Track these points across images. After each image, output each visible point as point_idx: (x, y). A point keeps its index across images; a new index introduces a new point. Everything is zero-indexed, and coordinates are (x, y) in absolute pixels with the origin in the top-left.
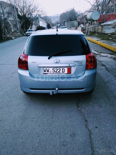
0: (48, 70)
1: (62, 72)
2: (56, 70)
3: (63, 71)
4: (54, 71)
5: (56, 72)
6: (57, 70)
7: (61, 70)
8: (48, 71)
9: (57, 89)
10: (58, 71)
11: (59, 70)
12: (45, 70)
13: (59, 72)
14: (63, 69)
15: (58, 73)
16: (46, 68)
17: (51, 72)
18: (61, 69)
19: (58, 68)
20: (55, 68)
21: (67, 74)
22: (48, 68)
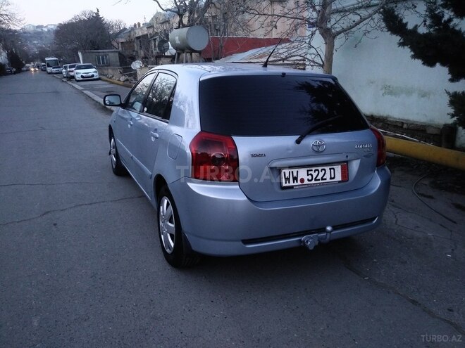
0: (295, 174)
1: (331, 178)
2: (315, 175)
3: (333, 176)
4: (310, 177)
5: (316, 180)
6: (317, 172)
7: (328, 171)
8: (295, 179)
9: (329, 228)
10: (319, 177)
11: (323, 171)
12: (287, 175)
13: (322, 179)
14: (330, 169)
15: (321, 181)
16: (291, 170)
17: (302, 180)
18: (327, 168)
19: (320, 168)
20: (314, 169)
21: (339, 182)
22: (295, 171)
